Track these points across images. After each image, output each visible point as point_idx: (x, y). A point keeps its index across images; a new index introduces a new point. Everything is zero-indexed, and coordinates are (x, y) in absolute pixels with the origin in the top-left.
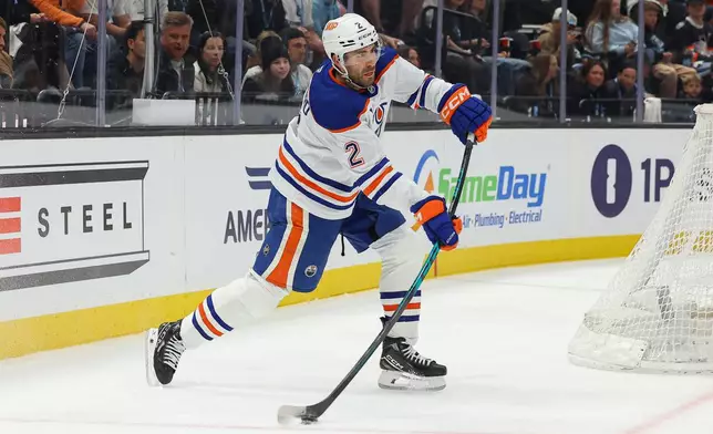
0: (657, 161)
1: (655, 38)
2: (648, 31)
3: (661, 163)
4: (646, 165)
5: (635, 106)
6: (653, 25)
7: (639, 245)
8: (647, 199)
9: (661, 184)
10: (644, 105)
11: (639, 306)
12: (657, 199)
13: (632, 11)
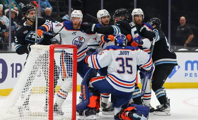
0: (16, 64)
1: (15, 23)
2: (12, 20)
3: (17, 65)
4: (12, 65)
5: (8, 46)
6: (14, 18)
7: (12, 92)
8: (13, 77)
9: (17, 72)
10: (11, 45)
11: (12, 113)
12: (16, 77)
13: (6, 14)
